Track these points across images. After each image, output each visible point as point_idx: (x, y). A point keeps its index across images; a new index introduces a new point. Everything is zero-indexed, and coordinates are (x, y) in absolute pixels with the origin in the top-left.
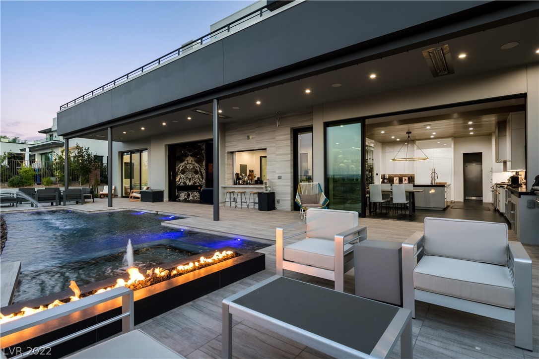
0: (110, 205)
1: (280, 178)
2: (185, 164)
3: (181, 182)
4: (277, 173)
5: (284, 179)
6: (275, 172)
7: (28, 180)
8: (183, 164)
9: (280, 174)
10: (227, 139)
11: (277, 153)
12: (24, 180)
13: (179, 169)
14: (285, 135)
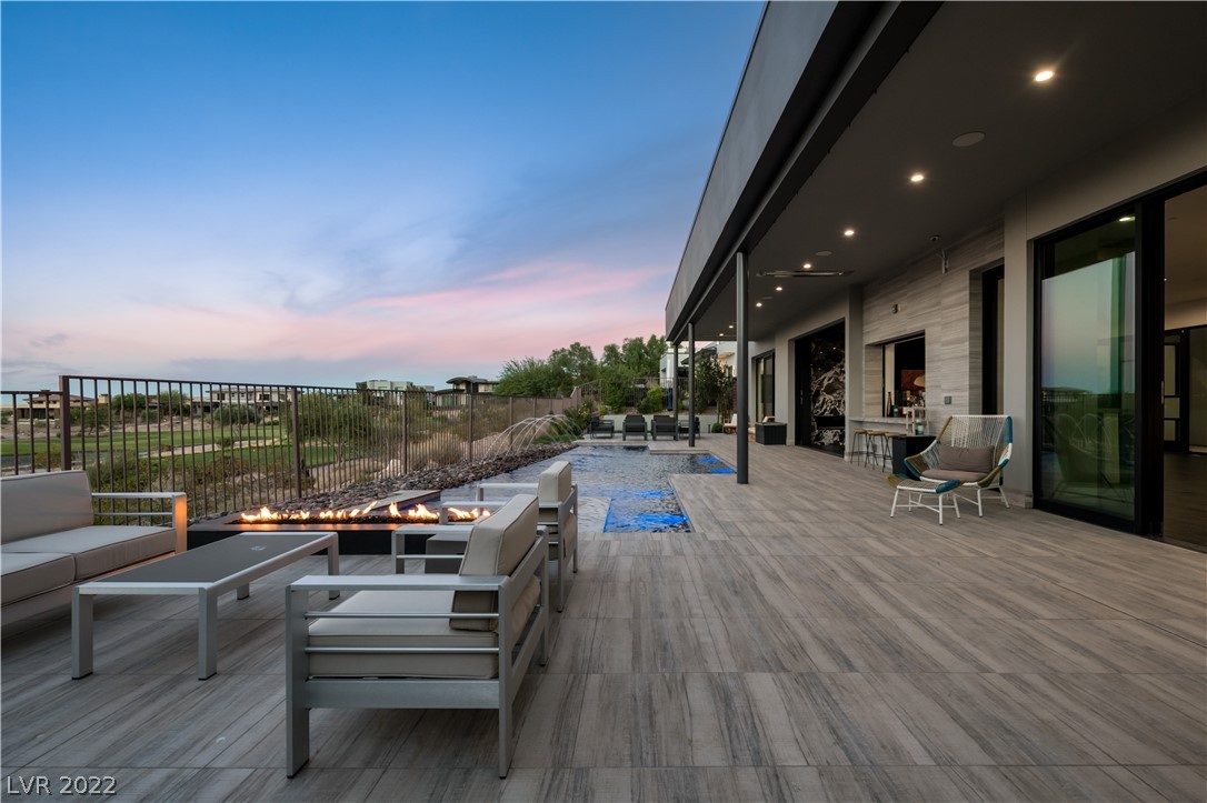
0: (692, 445)
1: (948, 401)
2: (836, 373)
3: (825, 410)
4: (944, 390)
5: (955, 405)
6: (939, 387)
7: (656, 404)
8: (830, 374)
9: (950, 391)
10: (866, 317)
11: (943, 339)
12: (651, 404)
13: (821, 384)
14: (960, 291)
